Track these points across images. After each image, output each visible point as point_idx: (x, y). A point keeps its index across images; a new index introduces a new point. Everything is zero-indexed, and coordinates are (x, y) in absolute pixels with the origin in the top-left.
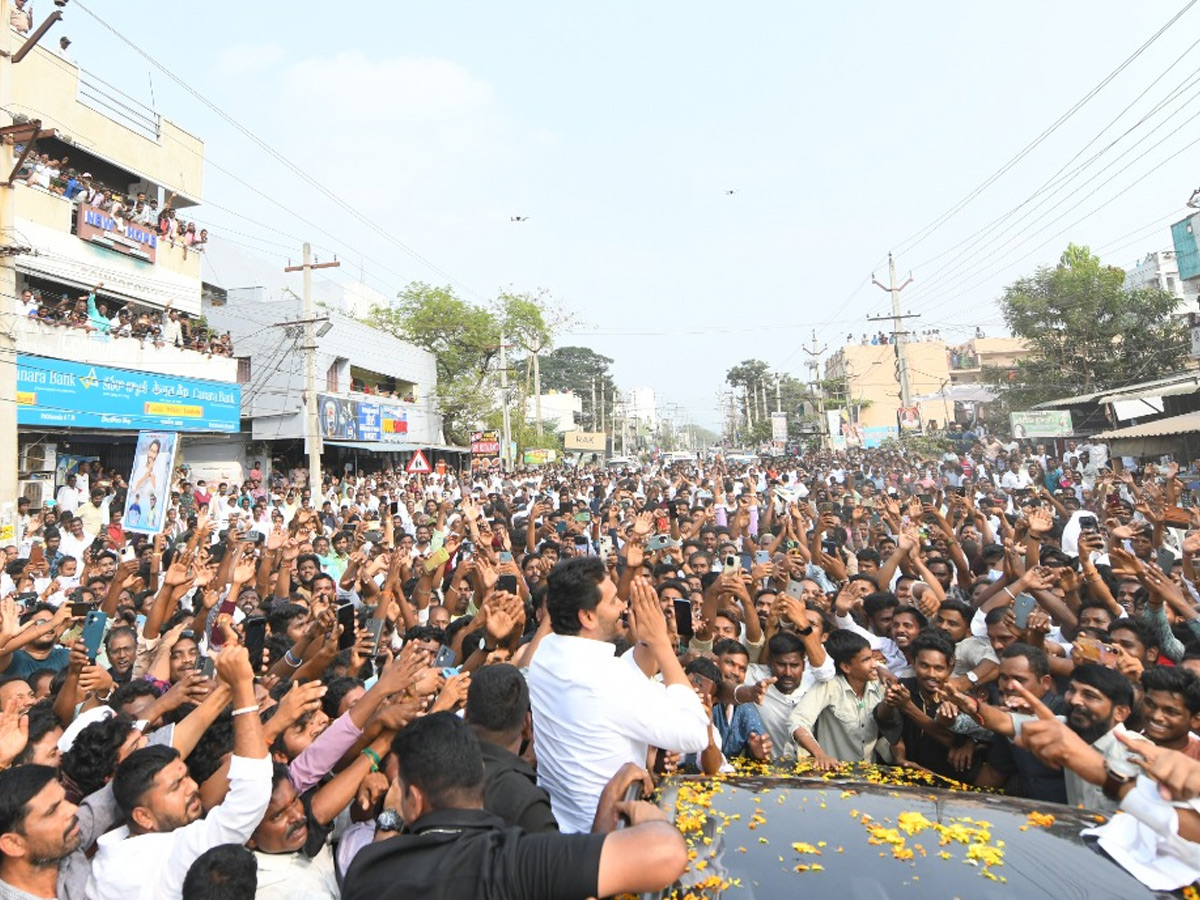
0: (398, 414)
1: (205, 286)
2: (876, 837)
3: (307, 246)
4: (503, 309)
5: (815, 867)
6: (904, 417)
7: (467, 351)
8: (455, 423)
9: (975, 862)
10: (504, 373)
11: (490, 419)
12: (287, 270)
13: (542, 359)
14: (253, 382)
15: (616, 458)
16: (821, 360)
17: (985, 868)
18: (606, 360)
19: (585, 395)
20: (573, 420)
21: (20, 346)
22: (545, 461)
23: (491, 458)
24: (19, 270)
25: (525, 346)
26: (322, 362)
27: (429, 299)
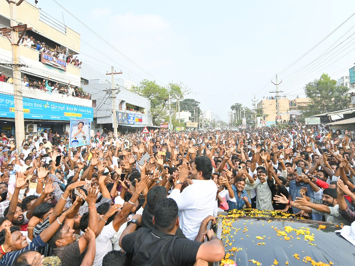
0: (140, 116)
1: (82, 79)
2: (279, 234)
3: (112, 67)
4: (170, 87)
5: (263, 243)
6: (278, 119)
7: (159, 99)
8: (156, 119)
9: (307, 240)
10: (170, 106)
11: (166, 118)
12: (106, 74)
13: (180, 102)
14: (97, 107)
15: (200, 129)
16: (256, 103)
17: (310, 242)
18: (198, 102)
19: (192, 112)
20: (189, 119)
21: (23, 95)
22: (181, 130)
23: (166, 129)
24: (22, 72)
25: (176, 98)
26: (117, 102)
27: (149, 84)
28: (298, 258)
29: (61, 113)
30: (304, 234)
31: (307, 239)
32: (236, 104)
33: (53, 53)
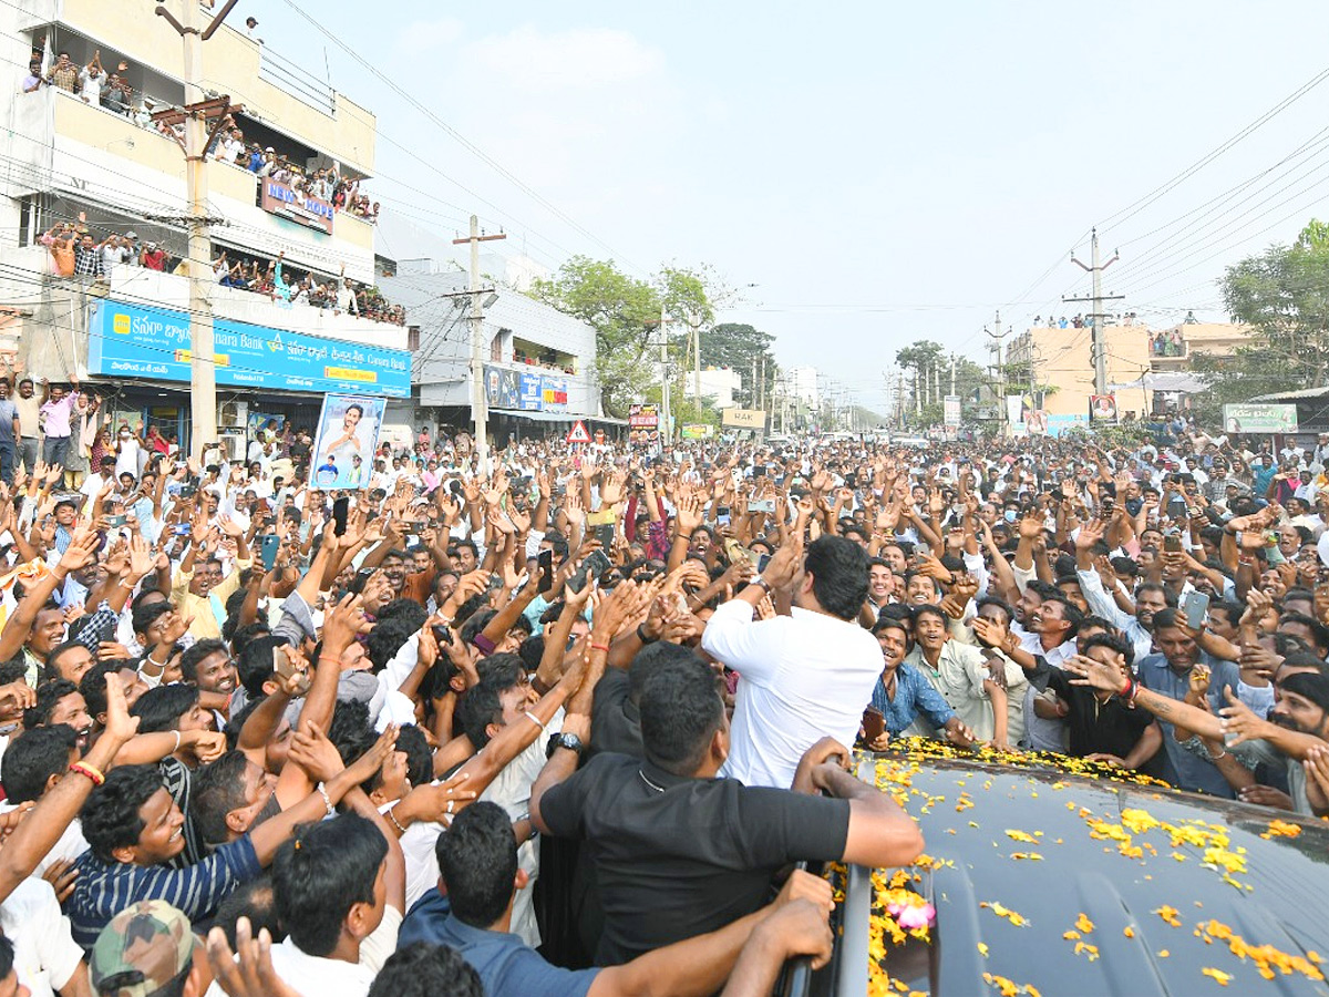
0: (558, 384)
1: (377, 257)
2: (1097, 831)
3: (474, 219)
4: (665, 283)
7: (627, 325)
8: (613, 396)
9: (1215, 868)
10: (664, 348)
11: (648, 393)
12: (455, 242)
13: (702, 335)
14: (422, 351)
15: (775, 436)
16: (1004, 343)
17: (1226, 874)
18: (769, 337)
19: (745, 372)
20: (731, 397)
21: (215, 310)
22: (703, 436)
23: (649, 431)
25: (686, 322)
26: (487, 333)
27: (591, 272)
28: (1174, 922)
29: (317, 368)
30: (1202, 842)
31: (1215, 862)
32: (920, 344)
33: (296, 179)
